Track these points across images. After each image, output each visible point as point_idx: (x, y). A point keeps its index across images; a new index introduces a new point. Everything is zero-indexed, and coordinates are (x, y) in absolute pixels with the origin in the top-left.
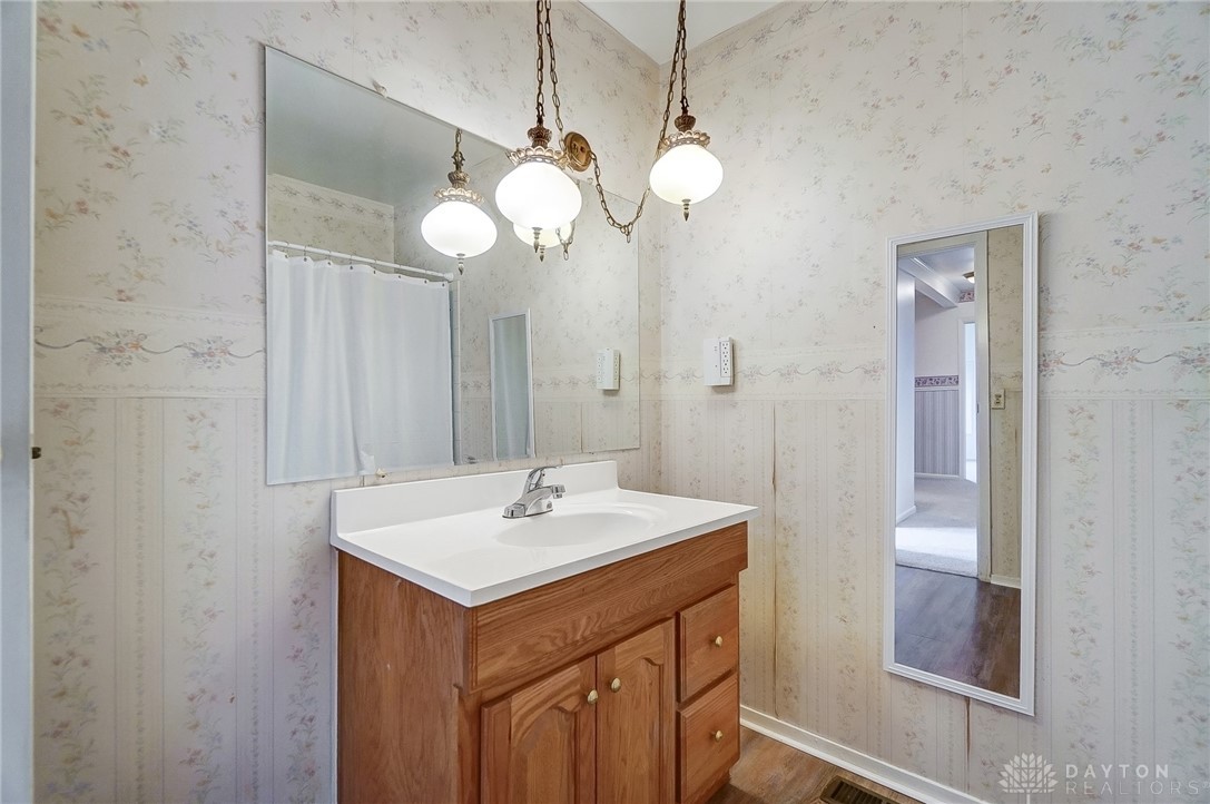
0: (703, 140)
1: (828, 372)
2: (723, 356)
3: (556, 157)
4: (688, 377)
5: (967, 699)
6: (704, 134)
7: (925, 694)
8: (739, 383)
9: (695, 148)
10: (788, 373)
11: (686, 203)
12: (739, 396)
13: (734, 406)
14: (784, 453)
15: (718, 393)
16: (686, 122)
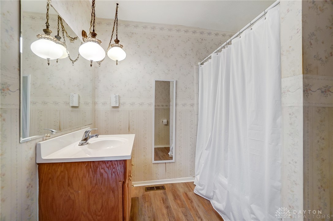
0: (121, 46)
1: (141, 104)
2: (117, 99)
3: (99, 42)
4: (104, 104)
5: (165, 163)
6: (122, 45)
7: (159, 165)
8: (120, 106)
9: (120, 48)
10: (132, 104)
11: (117, 61)
12: (120, 109)
13: (118, 111)
14: (131, 122)
15: (114, 108)
16: (117, 41)
